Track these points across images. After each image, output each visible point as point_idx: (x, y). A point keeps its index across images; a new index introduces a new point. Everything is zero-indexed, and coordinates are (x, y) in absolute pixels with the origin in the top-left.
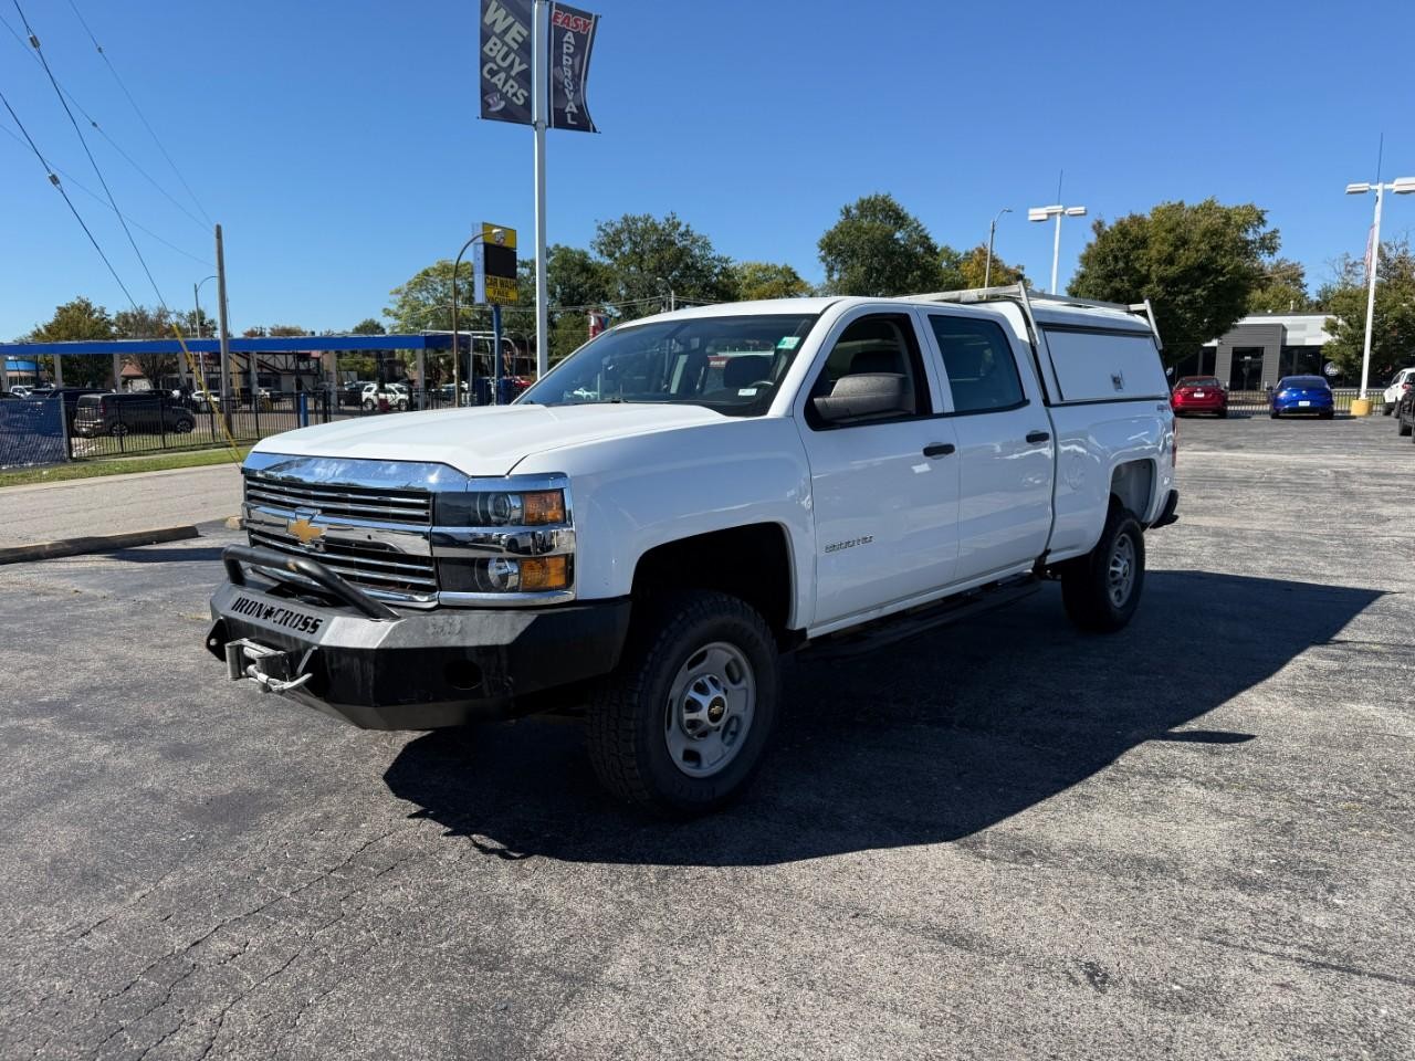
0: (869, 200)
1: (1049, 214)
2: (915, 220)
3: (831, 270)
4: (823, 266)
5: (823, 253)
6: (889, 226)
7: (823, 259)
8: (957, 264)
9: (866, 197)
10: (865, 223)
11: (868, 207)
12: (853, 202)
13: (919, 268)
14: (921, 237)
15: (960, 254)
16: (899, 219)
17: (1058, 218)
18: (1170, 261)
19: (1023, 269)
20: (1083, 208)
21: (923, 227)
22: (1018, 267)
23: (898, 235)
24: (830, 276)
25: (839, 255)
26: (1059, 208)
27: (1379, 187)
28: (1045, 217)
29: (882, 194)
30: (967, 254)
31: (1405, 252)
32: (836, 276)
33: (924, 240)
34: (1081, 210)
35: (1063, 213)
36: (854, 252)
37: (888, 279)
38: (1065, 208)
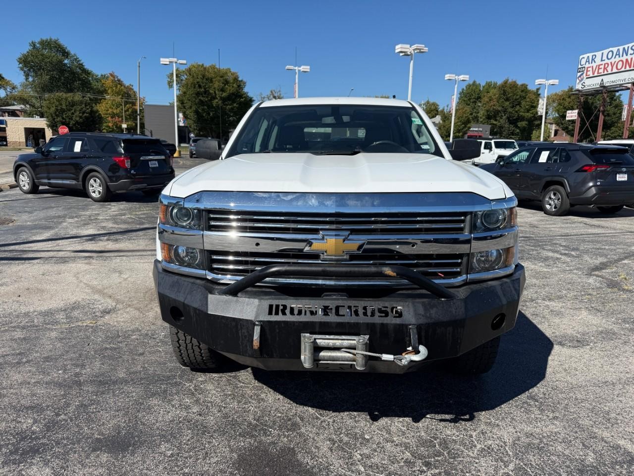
0: (46, 41)
1: (170, 62)
2: (75, 55)
3: (27, 76)
4: (22, 73)
5: (21, 65)
6: (60, 57)
7: (22, 69)
8: (98, 80)
9: (44, 39)
10: (45, 52)
11: (46, 44)
12: (37, 40)
13: (79, 80)
14: (80, 64)
15: (98, 76)
16: (66, 54)
17: (174, 65)
18: (223, 90)
19: (132, 86)
20: (185, 61)
21: (80, 59)
22: (130, 85)
23: (66, 61)
24: (27, 79)
25: (31, 68)
26: (175, 60)
27: (296, 68)
28: (168, 63)
29: (54, 38)
30: (102, 76)
31: (280, 94)
32: (31, 79)
33: (81, 66)
34: (184, 62)
35: (176, 62)
36: (41, 66)
37: (63, 84)
38: (178, 60)
